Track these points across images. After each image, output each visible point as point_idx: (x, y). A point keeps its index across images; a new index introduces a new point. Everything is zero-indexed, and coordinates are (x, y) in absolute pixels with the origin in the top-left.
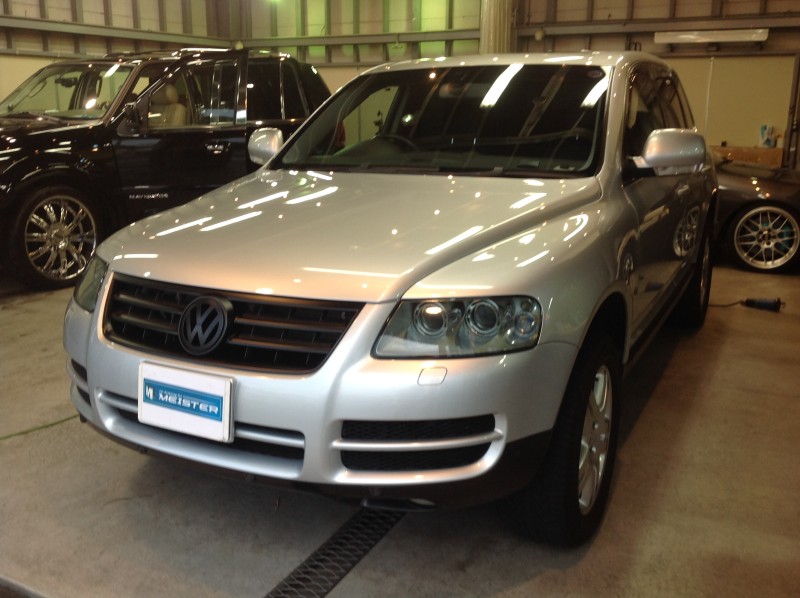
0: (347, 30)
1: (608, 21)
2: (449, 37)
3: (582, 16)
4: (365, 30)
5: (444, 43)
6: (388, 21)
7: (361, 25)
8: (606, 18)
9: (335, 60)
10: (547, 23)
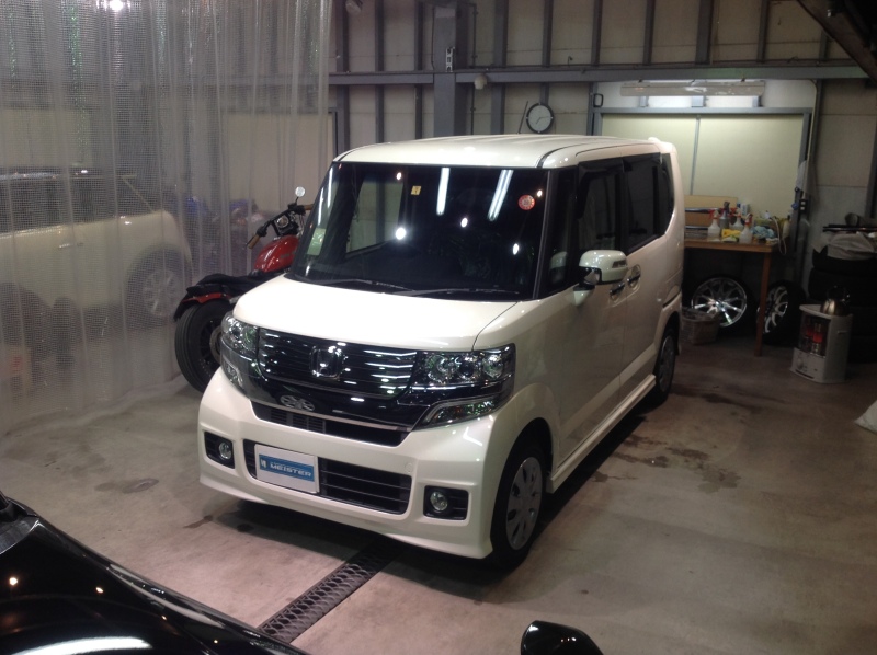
1: (567, 66)
3: (536, 58)
8: (565, 61)
10: (492, 67)
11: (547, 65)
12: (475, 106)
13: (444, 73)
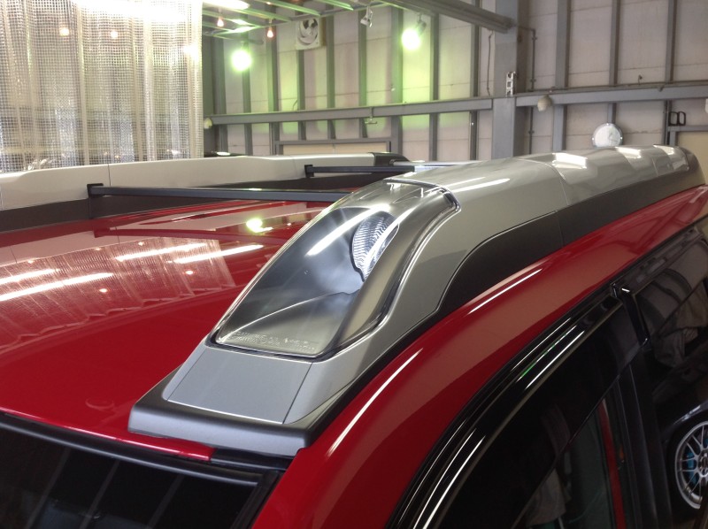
0: (321, 103)
1: (639, 84)
2: (434, 109)
3: (604, 78)
4: (340, 103)
5: (428, 116)
6: (366, 92)
7: (337, 98)
8: (635, 80)
9: (310, 136)
10: (554, 90)
11: (615, 84)
12: (534, 129)
13: (504, 97)
